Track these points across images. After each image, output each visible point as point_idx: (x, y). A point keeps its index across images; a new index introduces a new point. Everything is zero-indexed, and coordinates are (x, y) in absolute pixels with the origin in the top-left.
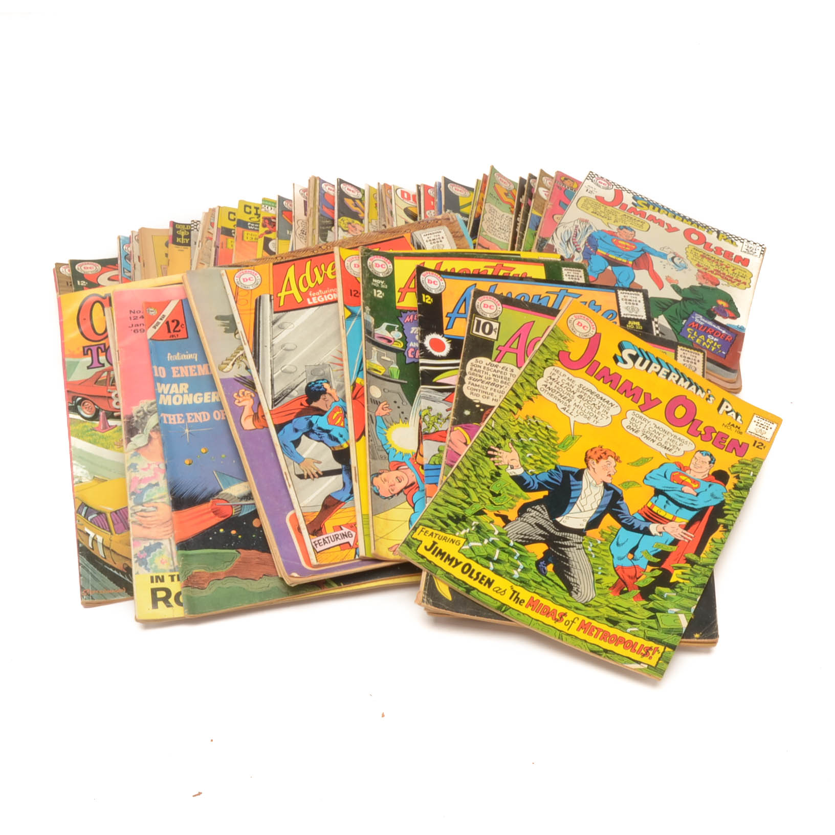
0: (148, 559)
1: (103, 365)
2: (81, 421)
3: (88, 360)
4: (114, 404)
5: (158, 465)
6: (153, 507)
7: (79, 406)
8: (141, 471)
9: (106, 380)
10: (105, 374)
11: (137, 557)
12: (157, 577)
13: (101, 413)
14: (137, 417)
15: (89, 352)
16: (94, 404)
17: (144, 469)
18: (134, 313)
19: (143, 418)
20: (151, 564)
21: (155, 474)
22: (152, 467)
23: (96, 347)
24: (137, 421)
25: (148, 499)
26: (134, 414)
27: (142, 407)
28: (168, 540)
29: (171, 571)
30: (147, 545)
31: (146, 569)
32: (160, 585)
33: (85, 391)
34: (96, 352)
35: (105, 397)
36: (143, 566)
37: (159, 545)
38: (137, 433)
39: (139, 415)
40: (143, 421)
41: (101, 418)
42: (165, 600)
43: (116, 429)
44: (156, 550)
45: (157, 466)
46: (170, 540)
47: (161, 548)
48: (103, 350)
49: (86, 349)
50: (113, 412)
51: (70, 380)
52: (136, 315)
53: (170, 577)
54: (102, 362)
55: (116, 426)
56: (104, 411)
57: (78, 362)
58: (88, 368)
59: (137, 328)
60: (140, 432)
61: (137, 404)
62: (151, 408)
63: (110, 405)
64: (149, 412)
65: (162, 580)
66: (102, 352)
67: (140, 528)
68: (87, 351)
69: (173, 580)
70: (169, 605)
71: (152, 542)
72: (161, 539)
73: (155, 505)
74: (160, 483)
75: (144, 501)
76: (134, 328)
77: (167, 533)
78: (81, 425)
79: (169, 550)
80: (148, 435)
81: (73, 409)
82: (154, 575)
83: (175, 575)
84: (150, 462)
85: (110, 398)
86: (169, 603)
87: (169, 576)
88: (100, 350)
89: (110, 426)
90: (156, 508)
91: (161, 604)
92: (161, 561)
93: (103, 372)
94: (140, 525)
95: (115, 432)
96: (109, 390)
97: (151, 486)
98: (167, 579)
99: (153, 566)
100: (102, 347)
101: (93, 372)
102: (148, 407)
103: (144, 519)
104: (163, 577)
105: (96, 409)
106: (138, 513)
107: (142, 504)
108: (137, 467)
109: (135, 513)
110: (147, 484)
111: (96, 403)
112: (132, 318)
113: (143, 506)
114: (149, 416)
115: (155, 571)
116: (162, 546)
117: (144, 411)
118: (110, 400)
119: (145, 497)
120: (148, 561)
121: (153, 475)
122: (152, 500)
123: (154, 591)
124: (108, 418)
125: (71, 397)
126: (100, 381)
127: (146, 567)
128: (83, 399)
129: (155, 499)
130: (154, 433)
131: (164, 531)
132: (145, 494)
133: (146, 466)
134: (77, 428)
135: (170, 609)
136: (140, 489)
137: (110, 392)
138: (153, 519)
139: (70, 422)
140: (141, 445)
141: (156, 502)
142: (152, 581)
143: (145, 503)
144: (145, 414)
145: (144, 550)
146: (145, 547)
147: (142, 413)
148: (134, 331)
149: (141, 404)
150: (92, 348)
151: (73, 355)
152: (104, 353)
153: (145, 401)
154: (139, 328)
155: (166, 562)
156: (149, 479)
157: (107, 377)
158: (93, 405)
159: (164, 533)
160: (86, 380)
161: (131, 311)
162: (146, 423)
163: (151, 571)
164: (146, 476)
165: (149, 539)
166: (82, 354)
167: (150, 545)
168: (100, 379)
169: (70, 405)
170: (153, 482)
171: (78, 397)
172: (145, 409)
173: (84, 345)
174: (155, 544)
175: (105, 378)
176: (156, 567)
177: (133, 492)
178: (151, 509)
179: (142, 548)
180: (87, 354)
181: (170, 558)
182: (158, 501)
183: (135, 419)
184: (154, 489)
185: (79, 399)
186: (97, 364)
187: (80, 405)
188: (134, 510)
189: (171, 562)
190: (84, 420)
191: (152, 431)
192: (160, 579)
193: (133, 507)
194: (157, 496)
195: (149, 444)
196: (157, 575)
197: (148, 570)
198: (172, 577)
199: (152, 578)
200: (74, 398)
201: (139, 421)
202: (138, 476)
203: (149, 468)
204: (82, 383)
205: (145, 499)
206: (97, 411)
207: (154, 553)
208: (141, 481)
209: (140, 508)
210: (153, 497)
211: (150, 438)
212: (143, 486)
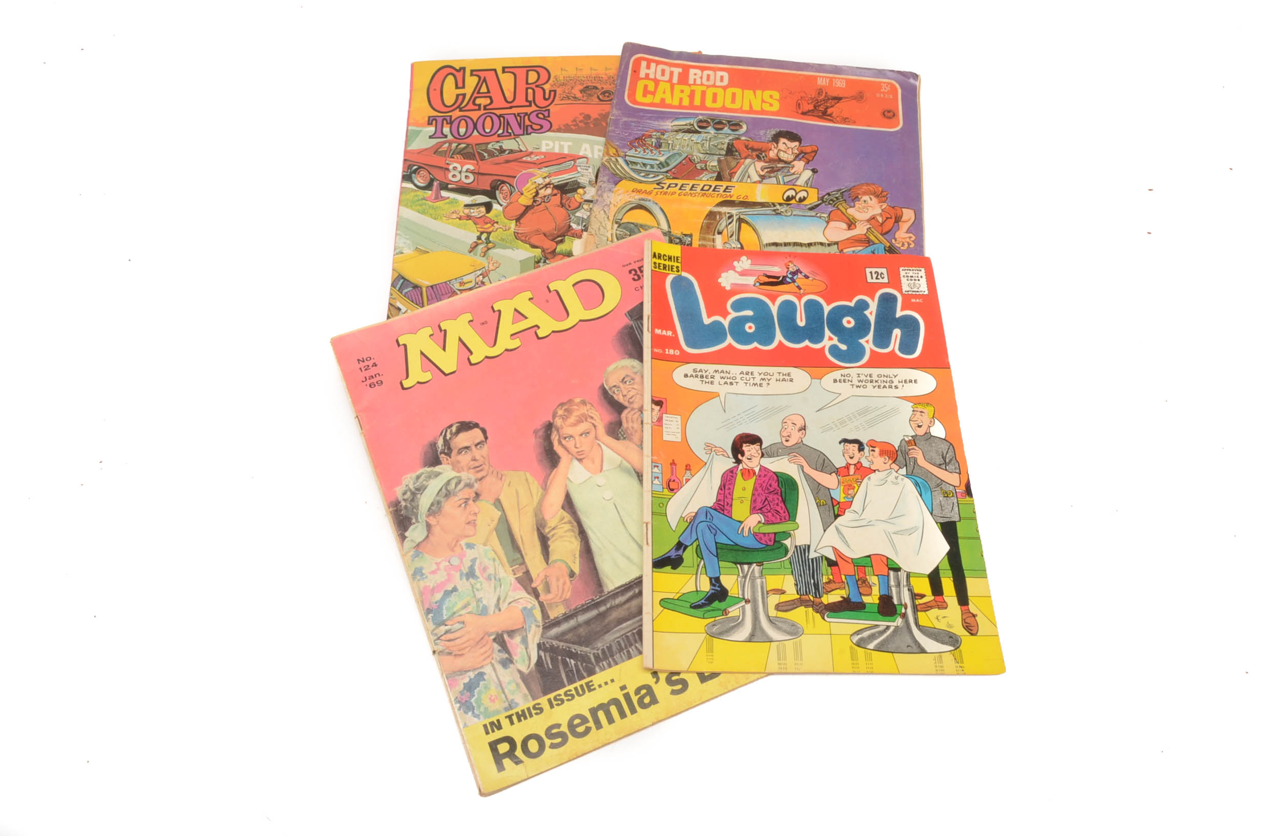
0: (473, 700)
1: (446, 136)
2: (413, 190)
3: (432, 129)
4: (450, 176)
5: (449, 562)
6: (458, 622)
7: (413, 175)
8: (430, 577)
9: (446, 151)
10: (447, 145)
11: (459, 702)
12: (492, 724)
13: (435, 183)
14: (404, 500)
15: (434, 122)
16: (430, 173)
17: (433, 572)
18: (363, 361)
19: (413, 500)
20: (479, 707)
21: (449, 575)
22: (442, 566)
23: (442, 118)
24: (406, 507)
25: (450, 614)
26: (400, 498)
27: (407, 486)
28: (490, 665)
29: (506, 709)
30: (466, 680)
31: (475, 717)
32: (498, 734)
33: (422, 160)
34: (441, 123)
35: (442, 168)
36: (470, 713)
37: (481, 676)
38: (411, 524)
39: (406, 497)
40: (413, 504)
41: (434, 188)
42: (511, 754)
43: (447, 200)
44: (479, 684)
45: (448, 564)
46: (493, 665)
47: (485, 680)
48: (449, 121)
49: (431, 119)
50: (448, 184)
51: (409, 148)
52: (366, 363)
53: (507, 719)
54: (445, 133)
55: (448, 198)
56: (438, 182)
57: (421, 131)
58: (430, 137)
59: (372, 381)
60: (414, 521)
61: (399, 483)
62: (418, 484)
63: (446, 177)
64: (418, 489)
65: (499, 727)
66: (447, 123)
67: (451, 658)
68: (432, 121)
69: (512, 723)
70: (518, 762)
71: (472, 675)
72: (482, 667)
73: (461, 619)
74: (458, 587)
75: (445, 618)
76: (369, 382)
77: (486, 655)
78: (413, 194)
79: (496, 680)
80: (424, 524)
81: (407, 178)
82: (487, 722)
83: (513, 715)
84: (439, 560)
85: (448, 169)
86: (517, 757)
87: (506, 717)
88: (445, 122)
89: (442, 197)
90: (463, 623)
91: (507, 762)
92: (490, 699)
93: (445, 143)
94: (450, 654)
95: (446, 204)
96: (447, 162)
97: (448, 594)
98: (505, 723)
99: (482, 709)
100: (448, 119)
101: (434, 141)
102: (414, 483)
103: (452, 643)
104: (498, 721)
105: (431, 178)
106: (443, 638)
107: (443, 623)
108: (424, 572)
109: (439, 638)
110: (442, 593)
111: (431, 172)
112: (363, 369)
113: (446, 625)
114: (419, 496)
115: (487, 716)
116: (485, 677)
117: (410, 490)
118: (446, 172)
119: (445, 612)
120: (474, 704)
121: (446, 577)
122: (454, 613)
123: (493, 746)
124: (441, 189)
125: (407, 166)
126: (440, 152)
127: (473, 713)
128: (420, 167)
129: (458, 611)
130: (431, 518)
131: (482, 654)
132: (444, 607)
133: (434, 567)
134: (408, 197)
135: (521, 765)
136: (436, 603)
137: (448, 164)
138: (464, 639)
139: (403, 191)
140: (421, 540)
141: (461, 615)
142: (487, 733)
143: (447, 619)
144: (414, 494)
145: (464, 688)
146: (464, 684)
147: (409, 493)
148: (370, 386)
149: (404, 483)
150: (437, 118)
151: (417, 124)
152: (449, 125)
153: (408, 476)
154: (374, 380)
155: (497, 698)
156: (443, 584)
157: (448, 148)
158: (428, 174)
159: (483, 657)
160: (426, 149)
161: (359, 360)
162: (418, 506)
163: (481, 717)
164: (439, 582)
165: (466, 671)
166: (427, 122)
167: (470, 679)
168: (440, 150)
169: (405, 173)
170: (449, 588)
171: (414, 165)
172: (411, 487)
173: (430, 115)
174: (475, 677)
175: (446, 149)
176: (486, 709)
177: (428, 609)
178: (458, 626)
179: (462, 686)
180: (431, 124)
181: (501, 691)
182: (463, 612)
183: (403, 504)
184: (453, 598)
185: (415, 167)
186: (439, 135)
187: (415, 173)
188: (436, 635)
189: (503, 696)
190: (417, 189)
191: (428, 516)
192: (496, 726)
193: (433, 630)
194: (459, 605)
195: (430, 535)
196: (491, 720)
197: (477, 716)
198: (510, 717)
199: (485, 726)
200: (410, 167)
201: (409, 505)
202: (428, 584)
203: (438, 569)
204: (421, 152)
205: (445, 614)
206: (432, 181)
207: (478, 689)
208: (433, 591)
209: (443, 629)
210: (455, 609)
211: (429, 526)
212: (438, 596)
